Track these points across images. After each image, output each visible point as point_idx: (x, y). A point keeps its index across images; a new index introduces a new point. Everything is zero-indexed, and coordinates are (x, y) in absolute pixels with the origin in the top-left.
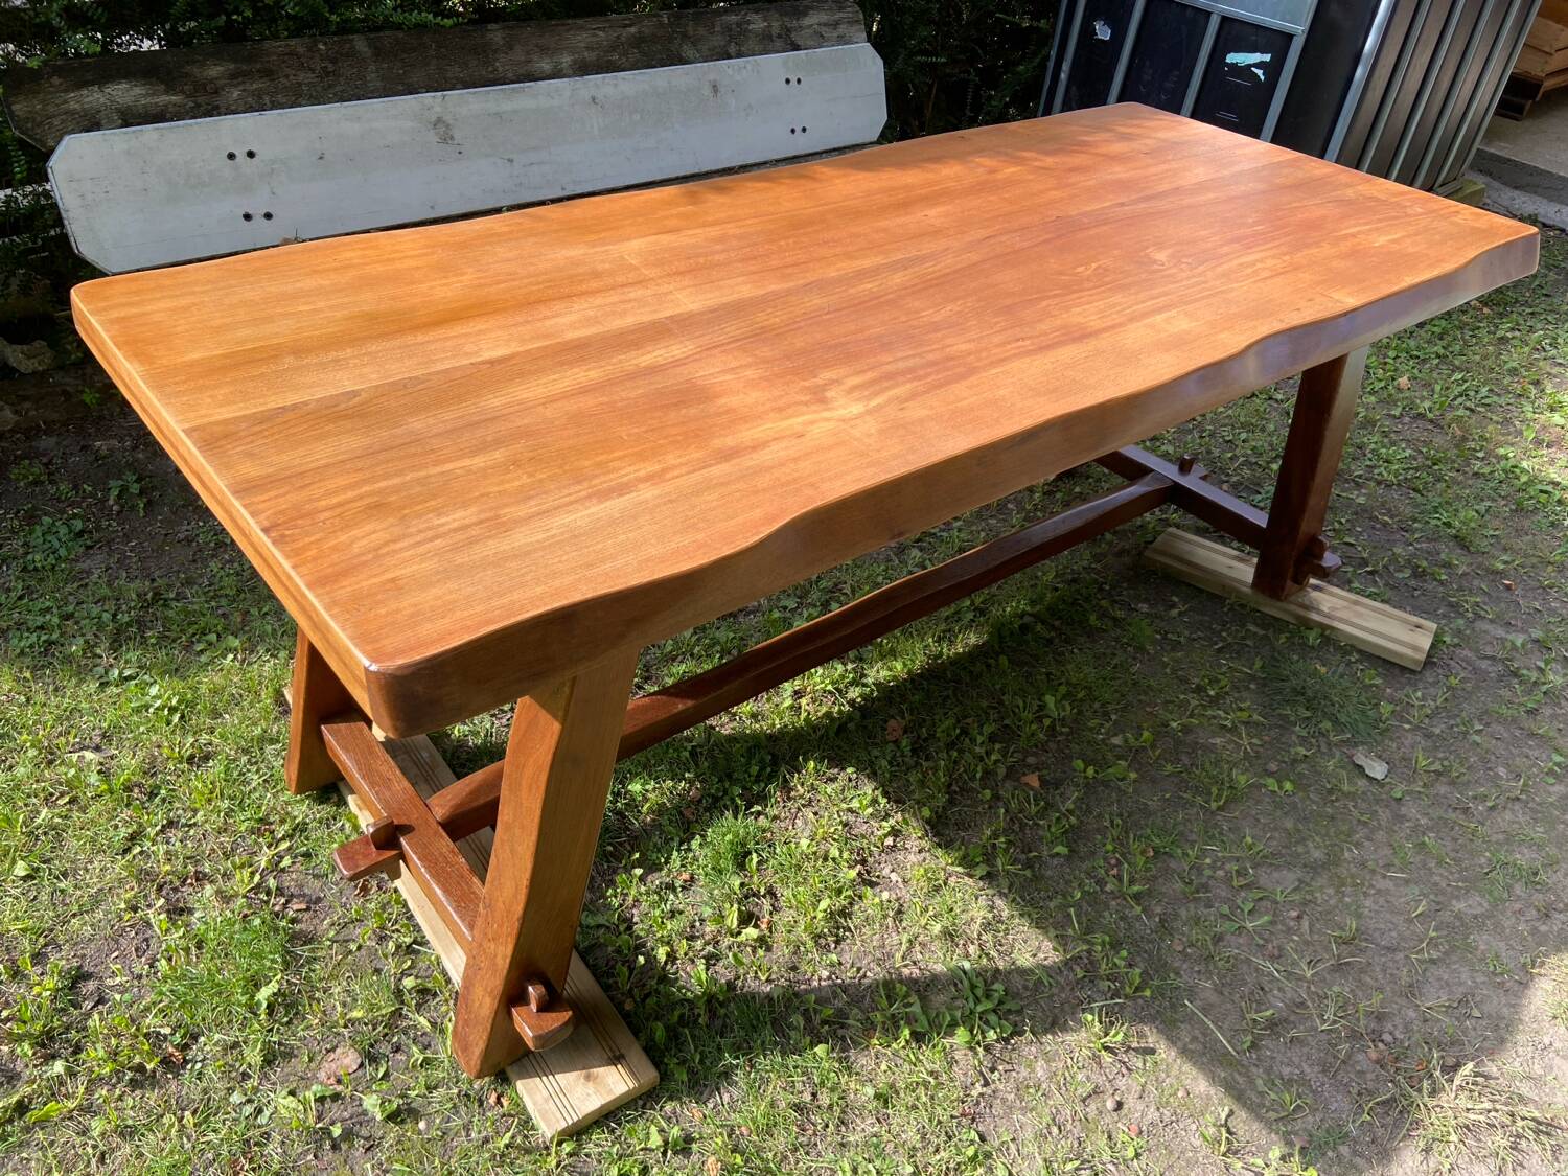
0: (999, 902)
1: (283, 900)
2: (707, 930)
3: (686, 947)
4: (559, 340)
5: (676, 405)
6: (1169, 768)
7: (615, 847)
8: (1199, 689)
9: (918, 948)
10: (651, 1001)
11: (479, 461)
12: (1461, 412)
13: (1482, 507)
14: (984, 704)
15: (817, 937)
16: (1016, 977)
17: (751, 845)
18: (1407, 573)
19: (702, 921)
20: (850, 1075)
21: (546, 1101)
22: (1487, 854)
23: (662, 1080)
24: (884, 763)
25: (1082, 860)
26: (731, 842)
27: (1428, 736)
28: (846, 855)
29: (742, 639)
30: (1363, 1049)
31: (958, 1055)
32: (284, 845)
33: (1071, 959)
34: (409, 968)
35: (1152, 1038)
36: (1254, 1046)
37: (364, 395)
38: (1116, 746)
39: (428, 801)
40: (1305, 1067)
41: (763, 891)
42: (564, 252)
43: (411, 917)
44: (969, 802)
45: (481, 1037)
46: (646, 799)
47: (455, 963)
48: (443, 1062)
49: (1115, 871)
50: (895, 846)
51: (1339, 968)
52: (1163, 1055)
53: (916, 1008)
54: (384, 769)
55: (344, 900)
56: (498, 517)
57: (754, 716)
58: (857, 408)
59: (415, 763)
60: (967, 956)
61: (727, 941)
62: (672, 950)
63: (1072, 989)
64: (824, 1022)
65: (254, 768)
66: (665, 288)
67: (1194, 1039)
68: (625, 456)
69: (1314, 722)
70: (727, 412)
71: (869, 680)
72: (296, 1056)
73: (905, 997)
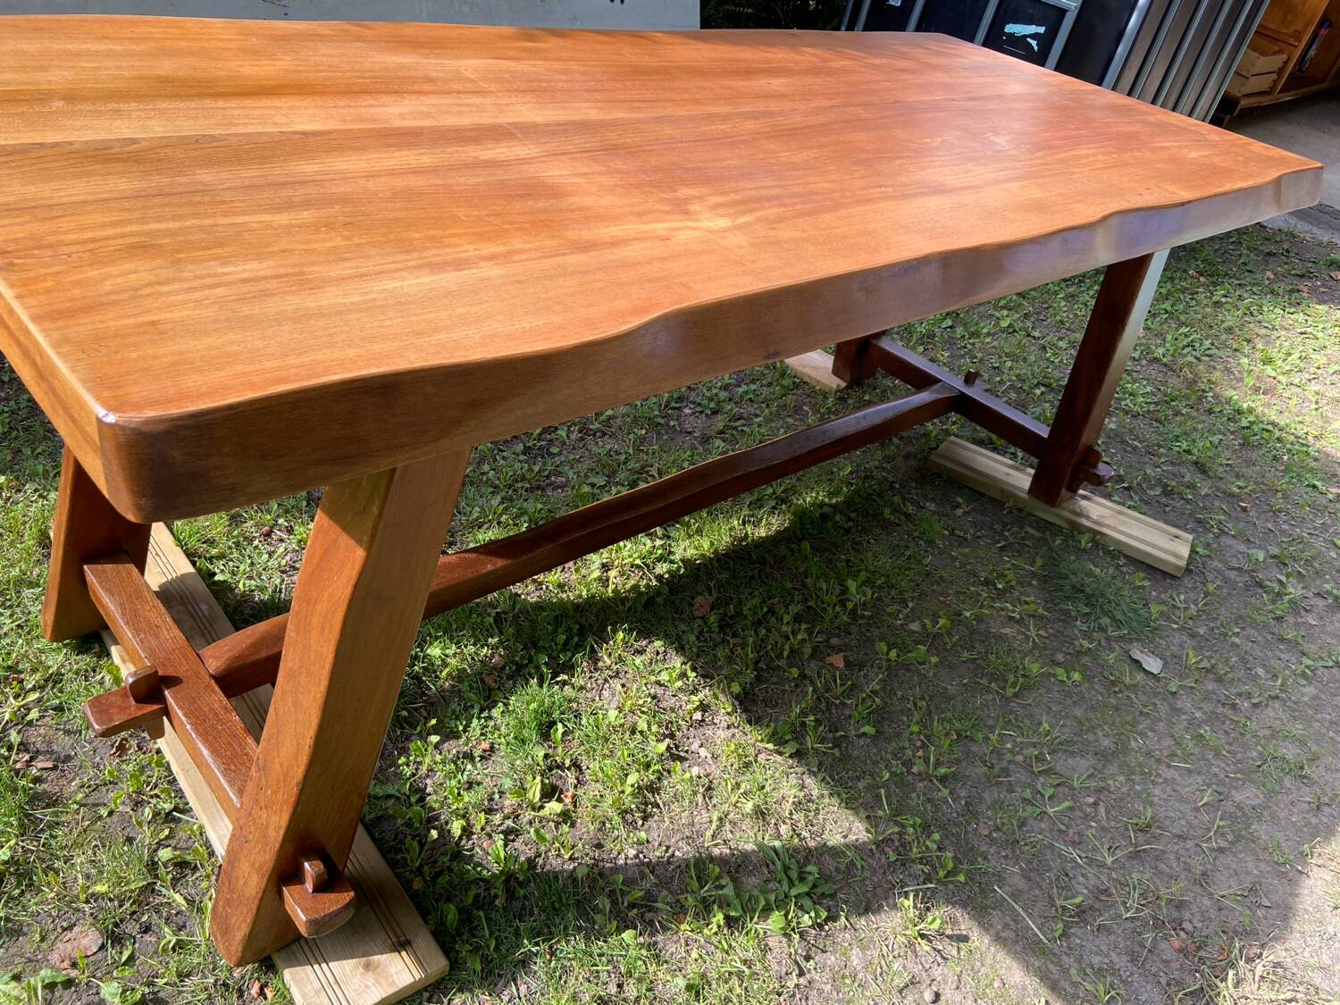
0: (809, 781)
1: (27, 757)
2: (507, 803)
3: (483, 821)
4: (387, 126)
5: (522, 196)
6: (966, 655)
7: (409, 712)
8: (987, 583)
9: (728, 827)
10: (442, 880)
11: (283, 218)
12: (1190, 358)
13: (1216, 439)
14: (789, 585)
15: (624, 813)
16: (827, 858)
17: (556, 715)
18: (1158, 491)
19: (501, 793)
20: (658, 964)
21: (317, 993)
22: (1259, 748)
23: (452, 968)
24: (692, 638)
25: (889, 740)
26: (536, 711)
27: (1193, 636)
28: (654, 728)
29: (550, 511)
30: (1166, 938)
31: (772, 942)
32: (33, 696)
33: (882, 841)
34: (167, 838)
35: (966, 924)
36: (1064, 935)
37: (144, 144)
38: (914, 632)
39: (200, 652)
40: (1113, 955)
41: (568, 763)
42: (394, 58)
43: (173, 782)
44: (776, 679)
45: (245, 920)
46: (445, 665)
47: (219, 833)
48: (199, 946)
49: (920, 753)
50: (703, 721)
51: (1136, 855)
52: (977, 943)
53: (729, 891)
54: (153, 615)
55: (98, 759)
56: (302, 273)
57: (561, 586)
58: (723, 223)
59: (192, 617)
60: (779, 836)
61: (528, 815)
62: (468, 824)
63: (884, 873)
64: (632, 906)
65: (8, 612)
66: (505, 101)
67: (1006, 926)
68: (465, 234)
69: (1093, 617)
70: (580, 209)
71: (677, 557)
72: (25, 934)
73: (717, 878)
